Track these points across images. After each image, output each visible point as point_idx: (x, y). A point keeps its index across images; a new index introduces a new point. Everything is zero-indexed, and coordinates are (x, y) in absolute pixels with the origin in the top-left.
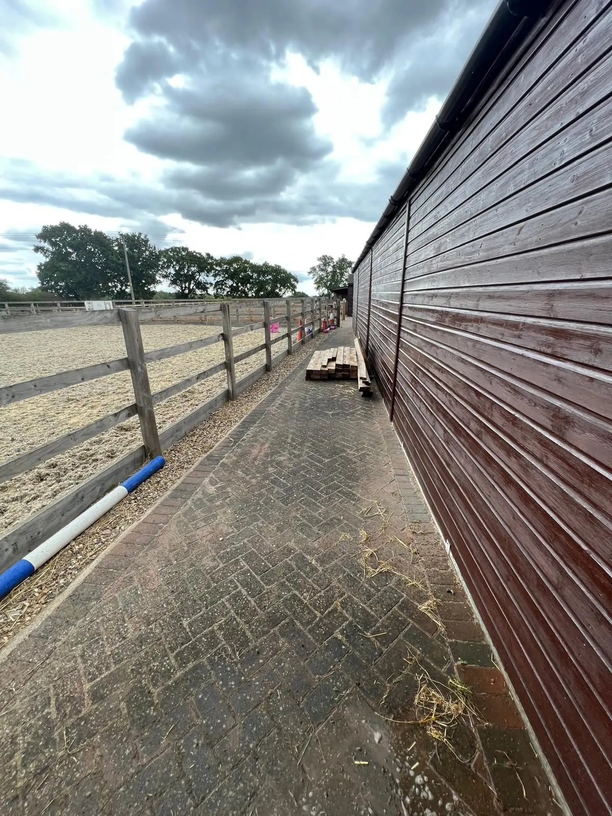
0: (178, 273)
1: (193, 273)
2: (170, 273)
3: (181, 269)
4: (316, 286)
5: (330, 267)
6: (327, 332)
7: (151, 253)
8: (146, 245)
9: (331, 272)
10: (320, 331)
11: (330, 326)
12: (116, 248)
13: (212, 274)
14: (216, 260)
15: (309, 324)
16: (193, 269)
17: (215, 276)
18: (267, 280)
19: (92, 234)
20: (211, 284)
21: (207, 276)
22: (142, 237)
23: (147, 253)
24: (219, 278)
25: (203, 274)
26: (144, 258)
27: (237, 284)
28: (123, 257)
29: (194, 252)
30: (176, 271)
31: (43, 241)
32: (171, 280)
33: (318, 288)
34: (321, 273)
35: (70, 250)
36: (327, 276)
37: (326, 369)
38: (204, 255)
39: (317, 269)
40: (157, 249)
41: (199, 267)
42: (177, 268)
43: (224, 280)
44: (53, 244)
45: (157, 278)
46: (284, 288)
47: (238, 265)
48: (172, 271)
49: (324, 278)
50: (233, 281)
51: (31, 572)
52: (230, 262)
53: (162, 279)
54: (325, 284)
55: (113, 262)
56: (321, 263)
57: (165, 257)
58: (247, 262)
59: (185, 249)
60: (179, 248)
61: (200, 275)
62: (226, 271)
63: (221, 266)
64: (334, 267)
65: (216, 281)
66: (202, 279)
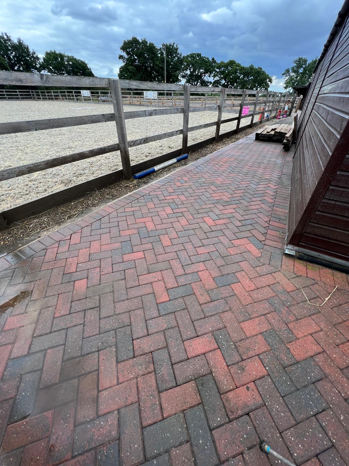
0: (191, 74)
1: (201, 74)
2: (187, 74)
3: (194, 71)
4: (285, 85)
5: (302, 69)
6: (279, 118)
7: (178, 58)
8: (176, 53)
9: (301, 73)
10: (275, 117)
11: (283, 115)
12: (159, 55)
13: (213, 75)
14: (217, 64)
15: (268, 111)
16: (201, 71)
17: (214, 76)
18: (250, 80)
19: (148, 45)
20: (211, 83)
21: (209, 76)
22: (175, 46)
23: (176, 58)
24: (217, 78)
25: (207, 75)
26: (174, 63)
27: (228, 83)
28: (163, 62)
29: (205, 57)
30: (191, 72)
31: (123, 51)
32: (187, 79)
33: (286, 88)
34: (292, 74)
35: (136, 57)
36: (297, 77)
37: (269, 134)
38: (211, 59)
39: (291, 71)
40: (182, 55)
41: (205, 70)
42: (192, 70)
43: (219, 80)
44: (128, 53)
45: (179, 78)
46: (260, 87)
47: (231, 68)
48: (188, 72)
49: (293, 79)
50: (225, 81)
51: (154, 171)
52: (226, 66)
53: (181, 79)
54: (293, 84)
55: (157, 65)
56: (296, 65)
57: (186, 62)
58: (238, 65)
59: (199, 55)
60: (195, 54)
61: (205, 76)
62: (222, 73)
63: (219, 68)
64: (304, 69)
65: (214, 80)
66: (206, 79)
